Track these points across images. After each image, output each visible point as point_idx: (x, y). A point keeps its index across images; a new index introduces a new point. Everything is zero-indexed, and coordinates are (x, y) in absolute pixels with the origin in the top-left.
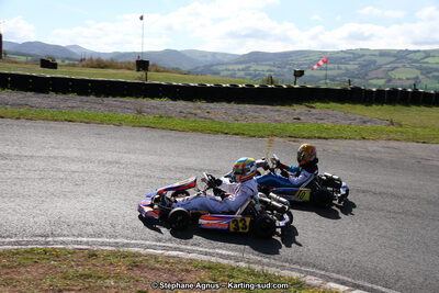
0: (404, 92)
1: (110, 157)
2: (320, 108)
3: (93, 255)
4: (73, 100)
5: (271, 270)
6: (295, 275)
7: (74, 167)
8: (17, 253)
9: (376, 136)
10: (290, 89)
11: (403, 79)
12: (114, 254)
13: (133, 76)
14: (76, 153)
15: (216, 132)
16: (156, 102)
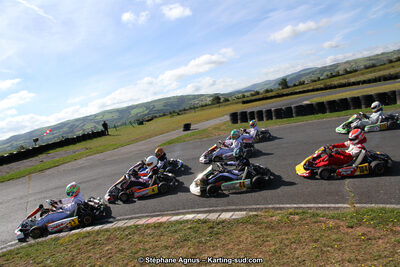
0: (88, 134)
2: (52, 153)
9: (81, 156)
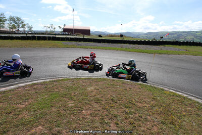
0: (190, 42)
1: (115, 58)
2: (167, 46)
3: (113, 80)
4: (106, 44)
5: (156, 86)
6: (162, 88)
7: (108, 60)
8: (97, 79)
9: (183, 53)
10: (159, 41)
11: (189, 39)
13: (120, 39)
14: (108, 57)
15: (141, 52)
16: (126, 45)
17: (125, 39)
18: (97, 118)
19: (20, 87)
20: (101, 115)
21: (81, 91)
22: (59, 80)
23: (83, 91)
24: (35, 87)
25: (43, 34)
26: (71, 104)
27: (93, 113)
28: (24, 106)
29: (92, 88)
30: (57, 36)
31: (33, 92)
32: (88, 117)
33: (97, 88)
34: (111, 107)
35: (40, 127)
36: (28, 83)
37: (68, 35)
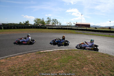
1: (105, 41)
3: (103, 54)
4: (99, 33)
7: (100, 42)
12: (106, 54)
13: (109, 30)
14: (100, 40)
16: (112, 33)
17: (112, 30)
18: (92, 73)
19: (54, 51)
20: (94, 72)
21: (84, 57)
22: (73, 50)
23: (85, 57)
24: (61, 52)
25: (66, 27)
26: (77, 63)
27: (90, 70)
28: (56, 60)
29: (90, 56)
30: (73, 28)
31: (60, 54)
32: (86, 71)
33: (93, 57)
34: (101, 69)
35: (62, 71)
36: (58, 50)
37: (78, 27)
